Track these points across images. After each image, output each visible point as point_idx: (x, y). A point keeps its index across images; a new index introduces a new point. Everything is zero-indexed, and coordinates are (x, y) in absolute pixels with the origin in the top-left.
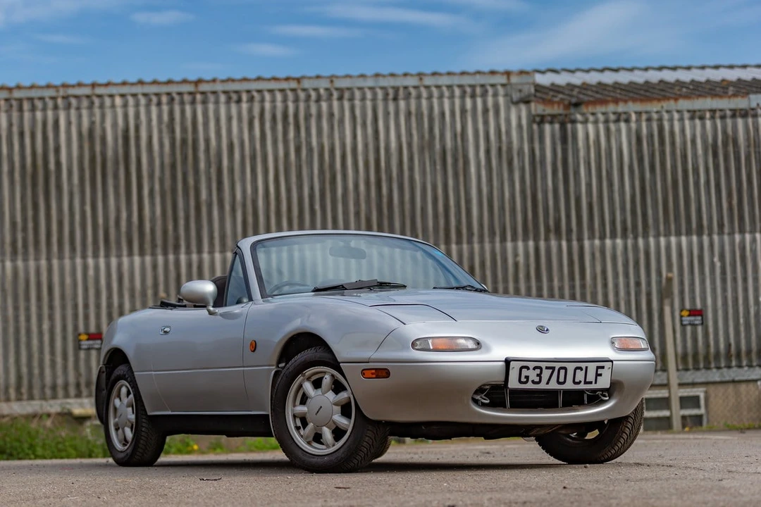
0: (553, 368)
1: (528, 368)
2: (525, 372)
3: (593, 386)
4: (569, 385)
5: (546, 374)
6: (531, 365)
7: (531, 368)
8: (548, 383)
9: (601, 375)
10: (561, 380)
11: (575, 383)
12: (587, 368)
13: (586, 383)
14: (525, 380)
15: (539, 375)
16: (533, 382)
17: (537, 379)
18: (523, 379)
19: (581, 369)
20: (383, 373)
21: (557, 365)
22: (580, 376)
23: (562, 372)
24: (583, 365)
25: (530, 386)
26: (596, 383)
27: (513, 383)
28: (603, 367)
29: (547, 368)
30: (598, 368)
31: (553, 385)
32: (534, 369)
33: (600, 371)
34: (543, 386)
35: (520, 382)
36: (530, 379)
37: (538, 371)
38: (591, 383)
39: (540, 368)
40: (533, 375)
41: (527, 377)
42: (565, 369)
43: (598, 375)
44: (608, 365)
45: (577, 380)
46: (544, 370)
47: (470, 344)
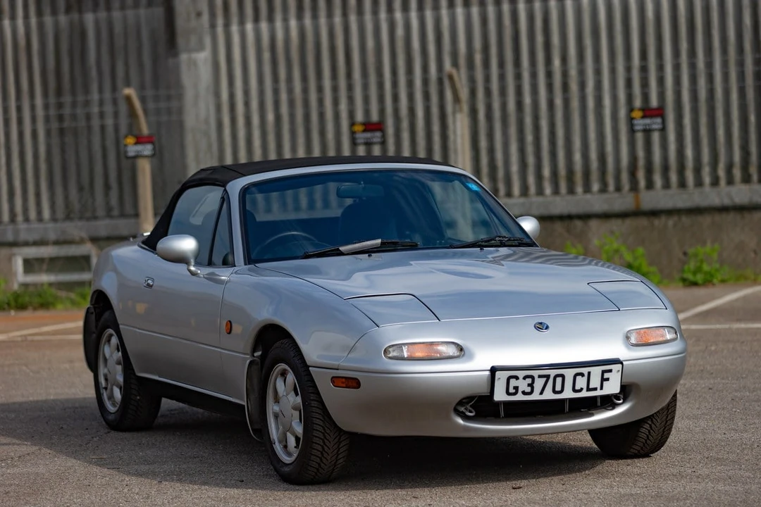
0: (548, 377)
1: (517, 378)
2: (513, 383)
3: (598, 393)
4: (568, 394)
5: (539, 383)
6: (521, 374)
7: (521, 377)
8: (541, 393)
9: (608, 379)
10: (558, 388)
11: (575, 390)
12: (589, 373)
13: (589, 389)
14: (514, 391)
15: (531, 385)
16: (524, 393)
17: (528, 389)
18: (512, 390)
19: (582, 375)
20: (353, 383)
21: (553, 373)
22: (581, 383)
23: (559, 380)
24: (585, 370)
25: (520, 397)
26: (601, 388)
27: (500, 395)
28: (610, 371)
29: (540, 376)
30: (604, 372)
31: (549, 395)
32: (525, 378)
33: (606, 375)
34: (536, 396)
35: (508, 393)
36: (520, 390)
37: (529, 381)
38: (595, 389)
39: (532, 377)
40: (523, 385)
41: (516, 388)
42: (563, 376)
43: (603, 380)
44: (616, 368)
45: (577, 387)
46: (537, 379)
47: (451, 351)
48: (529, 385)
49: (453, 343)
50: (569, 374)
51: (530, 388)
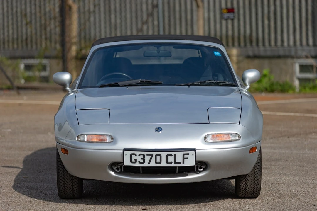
0: (152, 155)
1: (135, 155)
2: (134, 157)
3: (182, 165)
4: (164, 164)
5: (147, 158)
6: (138, 153)
7: (138, 155)
8: (149, 163)
9: (187, 158)
10: (158, 161)
11: (167, 163)
12: (175, 155)
13: (175, 163)
14: (134, 161)
15: (143, 159)
16: (140, 162)
17: (142, 161)
18: (133, 161)
19: (172, 155)
20: (66, 152)
21: (154, 153)
22: (171, 159)
23: (158, 157)
24: (173, 153)
25: (137, 164)
26: (183, 162)
27: (127, 163)
28: (188, 154)
29: (147, 155)
30: (184, 155)
31: (153, 164)
32: (140, 155)
33: (186, 156)
34: (146, 164)
35: (131, 162)
36: (138, 161)
37: (142, 156)
38: (180, 163)
39: (144, 155)
40: (139, 159)
41: (136, 160)
42: (160, 156)
43: (184, 159)
44: (191, 153)
45: (169, 161)
46: (146, 156)
47: (108, 139)
48: (142, 159)
49: (110, 135)
50: (164, 154)
51: (143, 160)
